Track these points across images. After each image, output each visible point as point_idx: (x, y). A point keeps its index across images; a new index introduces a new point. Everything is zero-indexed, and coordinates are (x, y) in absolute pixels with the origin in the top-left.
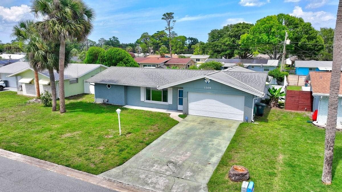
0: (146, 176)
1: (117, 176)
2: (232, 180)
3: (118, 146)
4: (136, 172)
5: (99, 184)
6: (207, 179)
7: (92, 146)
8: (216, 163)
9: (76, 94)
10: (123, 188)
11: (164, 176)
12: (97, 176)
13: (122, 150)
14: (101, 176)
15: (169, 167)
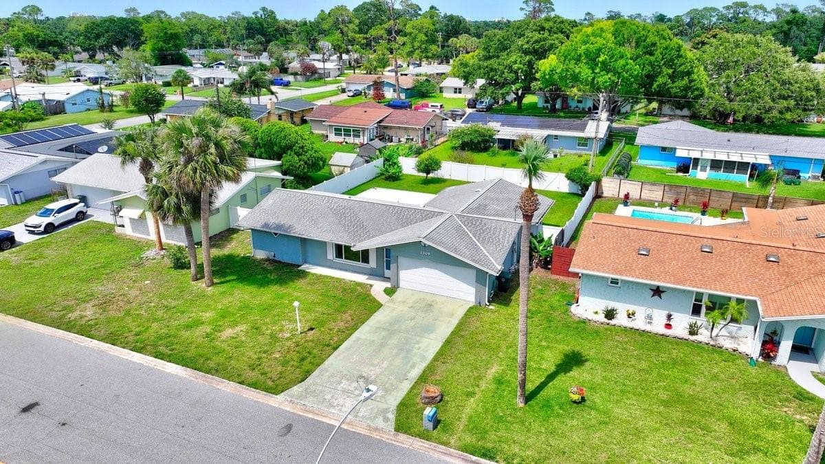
0: (332, 397)
1: (300, 397)
2: (423, 403)
3: (298, 352)
4: (321, 392)
5: (281, 407)
6: (399, 400)
7: (265, 352)
8: (414, 379)
9: (218, 233)
10: (307, 411)
11: (352, 396)
12: (278, 396)
13: (303, 359)
14: (281, 397)
15: (359, 384)
